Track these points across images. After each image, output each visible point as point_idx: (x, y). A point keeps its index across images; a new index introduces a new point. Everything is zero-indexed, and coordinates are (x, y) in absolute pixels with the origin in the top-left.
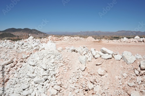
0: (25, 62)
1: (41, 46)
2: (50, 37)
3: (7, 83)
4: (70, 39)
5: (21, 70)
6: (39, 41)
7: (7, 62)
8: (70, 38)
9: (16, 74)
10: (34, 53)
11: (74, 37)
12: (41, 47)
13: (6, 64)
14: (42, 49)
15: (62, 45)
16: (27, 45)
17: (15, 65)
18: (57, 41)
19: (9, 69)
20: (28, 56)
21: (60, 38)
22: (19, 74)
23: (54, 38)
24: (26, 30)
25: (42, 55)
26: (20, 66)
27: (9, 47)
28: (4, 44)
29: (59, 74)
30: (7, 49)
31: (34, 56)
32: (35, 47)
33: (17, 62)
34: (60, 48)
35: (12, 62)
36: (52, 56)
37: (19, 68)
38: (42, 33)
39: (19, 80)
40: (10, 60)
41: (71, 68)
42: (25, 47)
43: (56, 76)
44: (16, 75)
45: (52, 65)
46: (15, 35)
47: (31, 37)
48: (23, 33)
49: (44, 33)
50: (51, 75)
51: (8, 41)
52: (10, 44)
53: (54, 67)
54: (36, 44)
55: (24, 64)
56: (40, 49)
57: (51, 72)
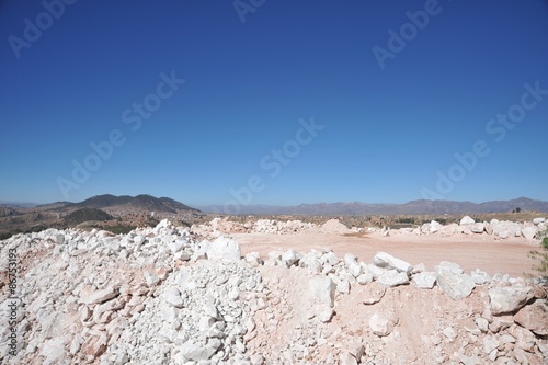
0: (152, 296)
1: (197, 247)
2: (215, 222)
3: (102, 357)
4: (275, 227)
5: (141, 321)
6: (188, 234)
7: (101, 294)
8: (275, 224)
9: (127, 330)
10: (178, 270)
11: (286, 221)
12: (198, 252)
13: (100, 301)
14: (200, 258)
15: (252, 244)
16: (156, 247)
17: (124, 303)
18: (238, 235)
19: (107, 314)
20: (162, 276)
21: (246, 225)
22: (136, 331)
23: (229, 225)
24: (144, 200)
25: (202, 274)
26: (139, 308)
27: (106, 252)
28: (93, 243)
29: (253, 334)
30: (101, 255)
31: (178, 276)
32: (179, 251)
33: (130, 295)
34: (253, 253)
35: (117, 296)
36: (234, 280)
37: (136, 315)
38: (187, 208)
39: (136, 350)
40: (109, 290)
41: (290, 315)
42: (151, 252)
43: (246, 338)
44: (127, 334)
45: (234, 305)
46: (112, 213)
47: (164, 223)
48: (134, 208)
49: (193, 209)
50: (231, 336)
51: (102, 233)
52: (108, 240)
53: (239, 311)
54: (180, 243)
55: (149, 302)
56: (193, 258)
57: (229, 326)
